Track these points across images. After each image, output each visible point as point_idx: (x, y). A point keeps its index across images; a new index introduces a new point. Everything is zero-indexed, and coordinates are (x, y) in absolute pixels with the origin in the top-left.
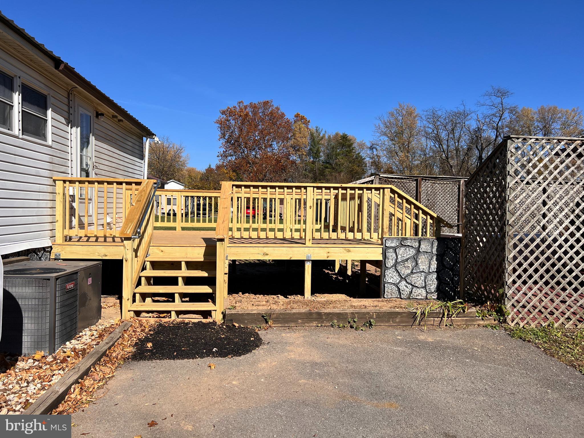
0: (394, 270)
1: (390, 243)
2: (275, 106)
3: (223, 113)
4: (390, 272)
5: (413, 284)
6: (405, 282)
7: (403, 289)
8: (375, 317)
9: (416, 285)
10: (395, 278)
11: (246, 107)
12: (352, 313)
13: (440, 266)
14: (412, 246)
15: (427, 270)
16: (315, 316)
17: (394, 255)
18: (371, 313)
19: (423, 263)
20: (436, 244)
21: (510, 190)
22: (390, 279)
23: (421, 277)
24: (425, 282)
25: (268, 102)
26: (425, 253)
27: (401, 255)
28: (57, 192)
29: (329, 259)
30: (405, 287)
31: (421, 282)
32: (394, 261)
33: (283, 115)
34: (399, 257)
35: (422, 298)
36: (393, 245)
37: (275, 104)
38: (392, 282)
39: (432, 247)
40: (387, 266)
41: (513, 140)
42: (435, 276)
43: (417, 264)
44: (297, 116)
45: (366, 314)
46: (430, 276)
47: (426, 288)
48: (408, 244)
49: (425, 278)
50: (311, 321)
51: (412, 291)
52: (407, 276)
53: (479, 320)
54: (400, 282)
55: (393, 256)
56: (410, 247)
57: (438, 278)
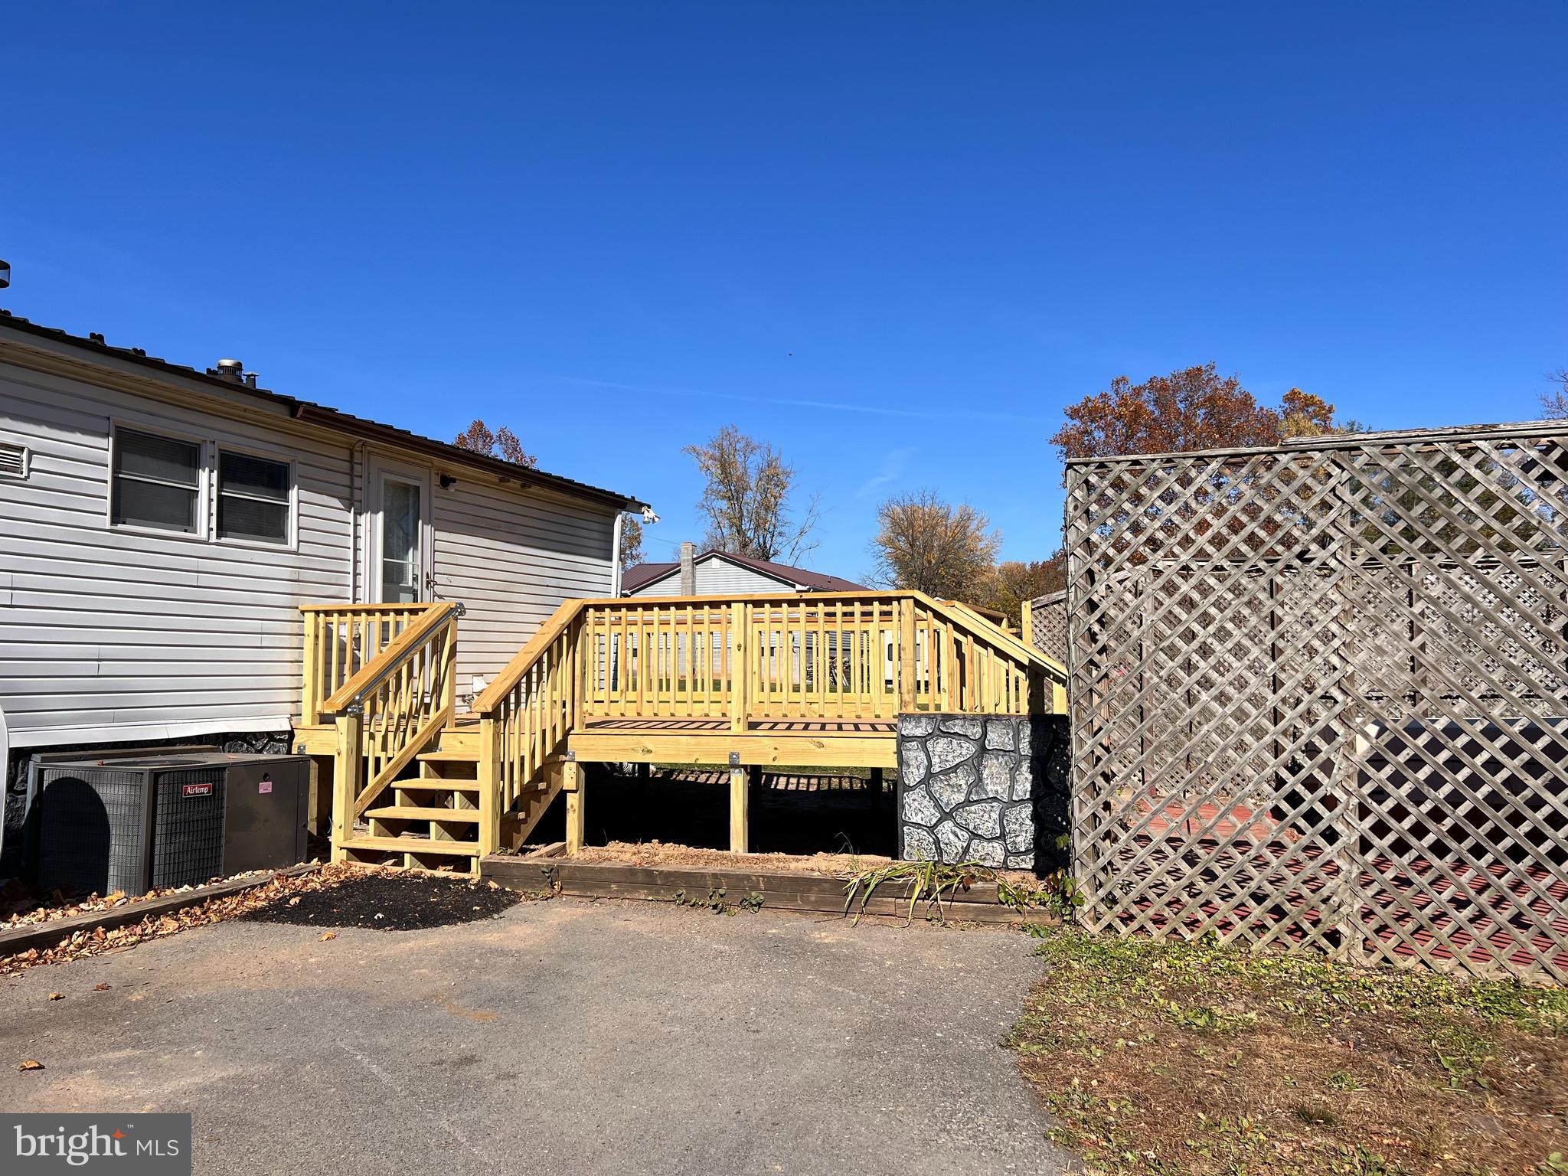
0: (924, 793)
1: (911, 726)
2: (1224, 379)
3: (1074, 414)
4: (914, 797)
5: (971, 827)
6: (951, 824)
7: (947, 841)
8: (763, 888)
9: (979, 833)
10: (927, 813)
11: (1137, 392)
12: (715, 875)
13: (1039, 785)
14: (967, 736)
15: (1005, 796)
16: (640, 878)
17: (923, 756)
18: (754, 878)
19: (995, 778)
20: (1027, 731)
21: (1076, 591)
22: (916, 814)
23: (992, 814)
24: (1002, 827)
25: (1199, 369)
26: (1002, 753)
27: (939, 756)
28: (306, 633)
29: (776, 763)
30: (952, 837)
31: (990, 825)
32: (922, 771)
33: (1246, 402)
34: (935, 760)
35: (995, 865)
36: (919, 732)
37: (1223, 375)
38: (920, 822)
39: (1017, 738)
40: (907, 782)
41: (1075, 470)
42: (1027, 811)
43: (981, 780)
44: (1292, 397)
45: (743, 879)
46: (1015, 811)
47: (1005, 841)
48: (957, 730)
49: (1002, 816)
50: (636, 889)
51: (968, 846)
52: (957, 810)
53: (1011, 912)
54: (940, 821)
55: (919, 758)
56: (962, 738)
57: (1035, 817)
